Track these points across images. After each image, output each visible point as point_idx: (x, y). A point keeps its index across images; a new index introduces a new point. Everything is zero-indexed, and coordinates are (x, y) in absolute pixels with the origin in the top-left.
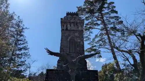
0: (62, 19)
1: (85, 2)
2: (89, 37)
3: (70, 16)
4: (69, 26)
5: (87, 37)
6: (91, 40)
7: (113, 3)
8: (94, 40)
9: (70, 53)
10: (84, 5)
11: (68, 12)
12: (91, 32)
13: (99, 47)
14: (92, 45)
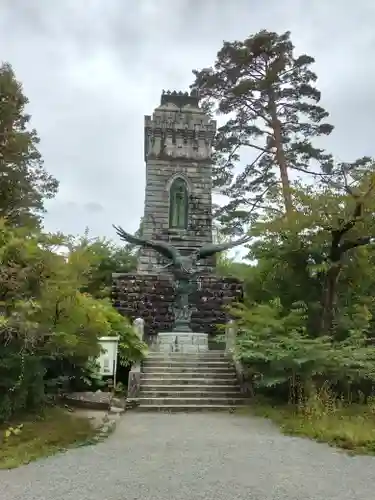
0: (147, 118)
1: (219, 54)
2: (227, 169)
3: (171, 107)
4: (169, 141)
5: (221, 170)
6: (234, 181)
7: (312, 60)
8: (241, 180)
9: (171, 227)
10: (218, 65)
11: (166, 90)
12: (236, 157)
13: (254, 205)
14: (234, 196)
